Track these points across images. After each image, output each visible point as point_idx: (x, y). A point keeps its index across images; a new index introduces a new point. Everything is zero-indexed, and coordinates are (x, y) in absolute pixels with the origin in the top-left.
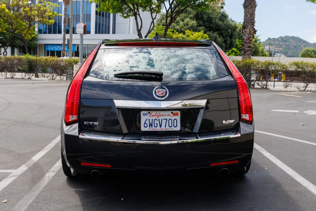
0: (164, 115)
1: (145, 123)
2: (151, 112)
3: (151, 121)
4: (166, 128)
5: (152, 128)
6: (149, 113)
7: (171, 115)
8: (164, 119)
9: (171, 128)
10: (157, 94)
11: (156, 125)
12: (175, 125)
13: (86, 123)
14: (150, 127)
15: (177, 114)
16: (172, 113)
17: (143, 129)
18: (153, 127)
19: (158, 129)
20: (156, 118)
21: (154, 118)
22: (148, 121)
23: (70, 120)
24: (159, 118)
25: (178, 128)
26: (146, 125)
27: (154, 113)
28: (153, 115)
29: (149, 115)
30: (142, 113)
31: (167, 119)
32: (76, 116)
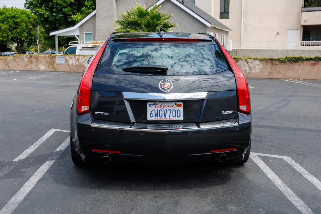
0: (169, 106)
1: (151, 114)
2: (156, 103)
3: (156, 112)
4: (171, 118)
5: (157, 118)
6: (155, 104)
7: (175, 106)
8: (168, 110)
9: (175, 118)
10: (162, 87)
11: (161, 116)
12: (179, 116)
13: (97, 113)
14: (155, 117)
15: (180, 105)
16: (176, 104)
17: (149, 119)
18: (159, 117)
19: (163, 119)
20: (161, 108)
21: (159, 109)
22: (154, 111)
23: (82, 111)
24: (164, 109)
25: (181, 118)
26: (152, 116)
27: (159, 104)
28: (158, 106)
29: (154, 106)
30: (148, 104)
31: (171, 110)
32: (88, 107)
